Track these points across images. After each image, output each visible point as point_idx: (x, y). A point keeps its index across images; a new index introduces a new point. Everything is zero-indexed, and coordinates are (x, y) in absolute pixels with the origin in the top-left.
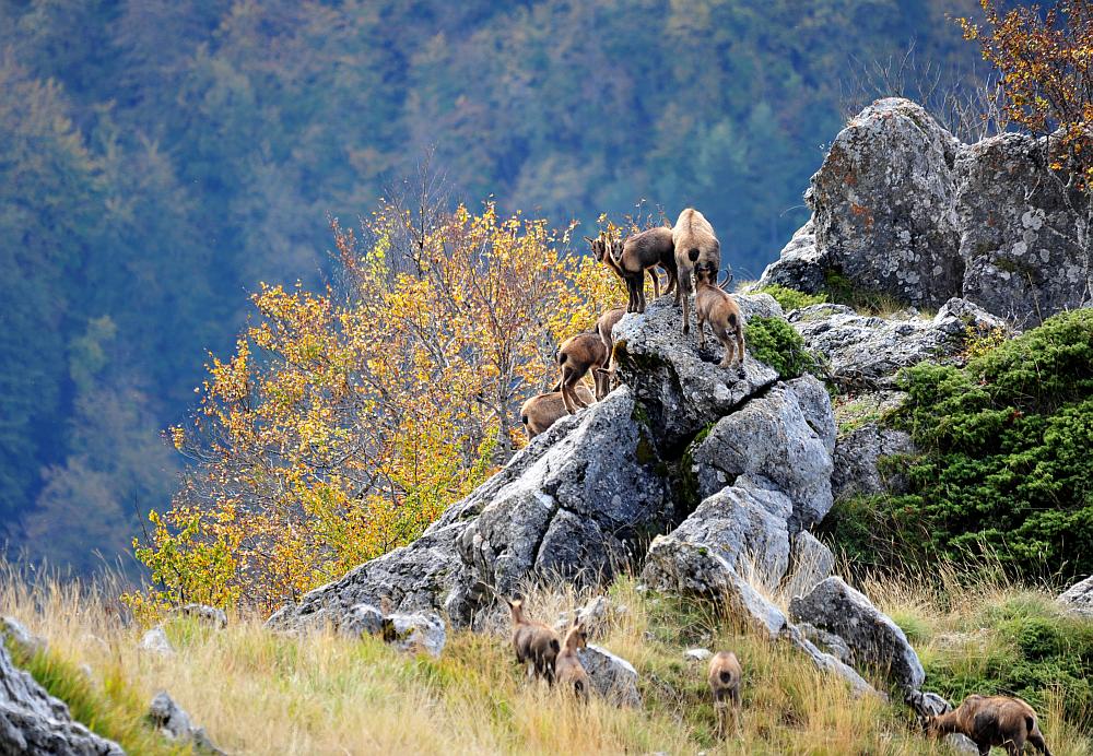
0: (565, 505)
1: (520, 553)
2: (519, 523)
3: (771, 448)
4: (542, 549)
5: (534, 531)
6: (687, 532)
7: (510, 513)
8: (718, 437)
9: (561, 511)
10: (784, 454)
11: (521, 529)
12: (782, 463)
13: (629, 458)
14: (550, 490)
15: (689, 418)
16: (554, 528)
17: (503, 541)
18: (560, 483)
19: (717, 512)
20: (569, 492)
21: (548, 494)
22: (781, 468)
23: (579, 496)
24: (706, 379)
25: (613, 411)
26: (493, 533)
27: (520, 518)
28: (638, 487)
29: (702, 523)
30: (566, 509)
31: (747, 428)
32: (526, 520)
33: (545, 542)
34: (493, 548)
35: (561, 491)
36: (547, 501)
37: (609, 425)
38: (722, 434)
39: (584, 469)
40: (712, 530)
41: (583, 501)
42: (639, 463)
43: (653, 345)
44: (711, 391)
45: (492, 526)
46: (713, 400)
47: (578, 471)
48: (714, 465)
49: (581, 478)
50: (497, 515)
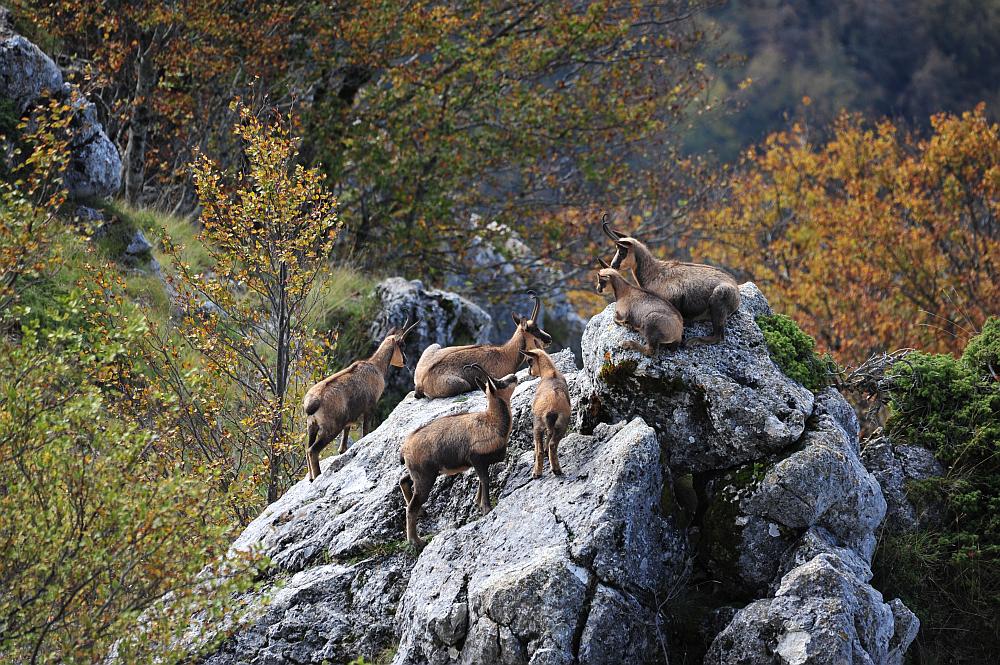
0: (605, 579)
1: (563, 646)
2: (554, 606)
3: (841, 493)
4: (586, 638)
5: (572, 615)
6: (784, 615)
7: (540, 593)
8: (782, 485)
9: (601, 588)
10: (853, 500)
11: (558, 613)
12: (847, 511)
13: (654, 510)
14: (585, 561)
15: (715, 454)
16: (597, 612)
17: (532, 628)
18: (595, 552)
19: (819, 588)
20: (609, 563)
21: (581, 566)
22: (845, 517)
23: (621, 568)
24: (753, 410)
25: (645, 456)
26: (515, 617)
27: (555, 599)
28: (663, 545)
29: (801, 603)
30: (605, 584)
31: (817, 472)
32: (562, 601)
33: (590, 629)
34: (516, 635)
35: (599, 562)
36: (581, 575)
37: (642, 474)
38: (787, 482)
39: (621, 532)
40: (820, 615)
41: (626, 572)
42: (664, 516)
43: (673, 366)
44: (762, 424)
45: (514, 608)
46: (764, 436)
47: (615, 535)
48: (765, 518)
49: (621, 544)
50: (521, 595)
